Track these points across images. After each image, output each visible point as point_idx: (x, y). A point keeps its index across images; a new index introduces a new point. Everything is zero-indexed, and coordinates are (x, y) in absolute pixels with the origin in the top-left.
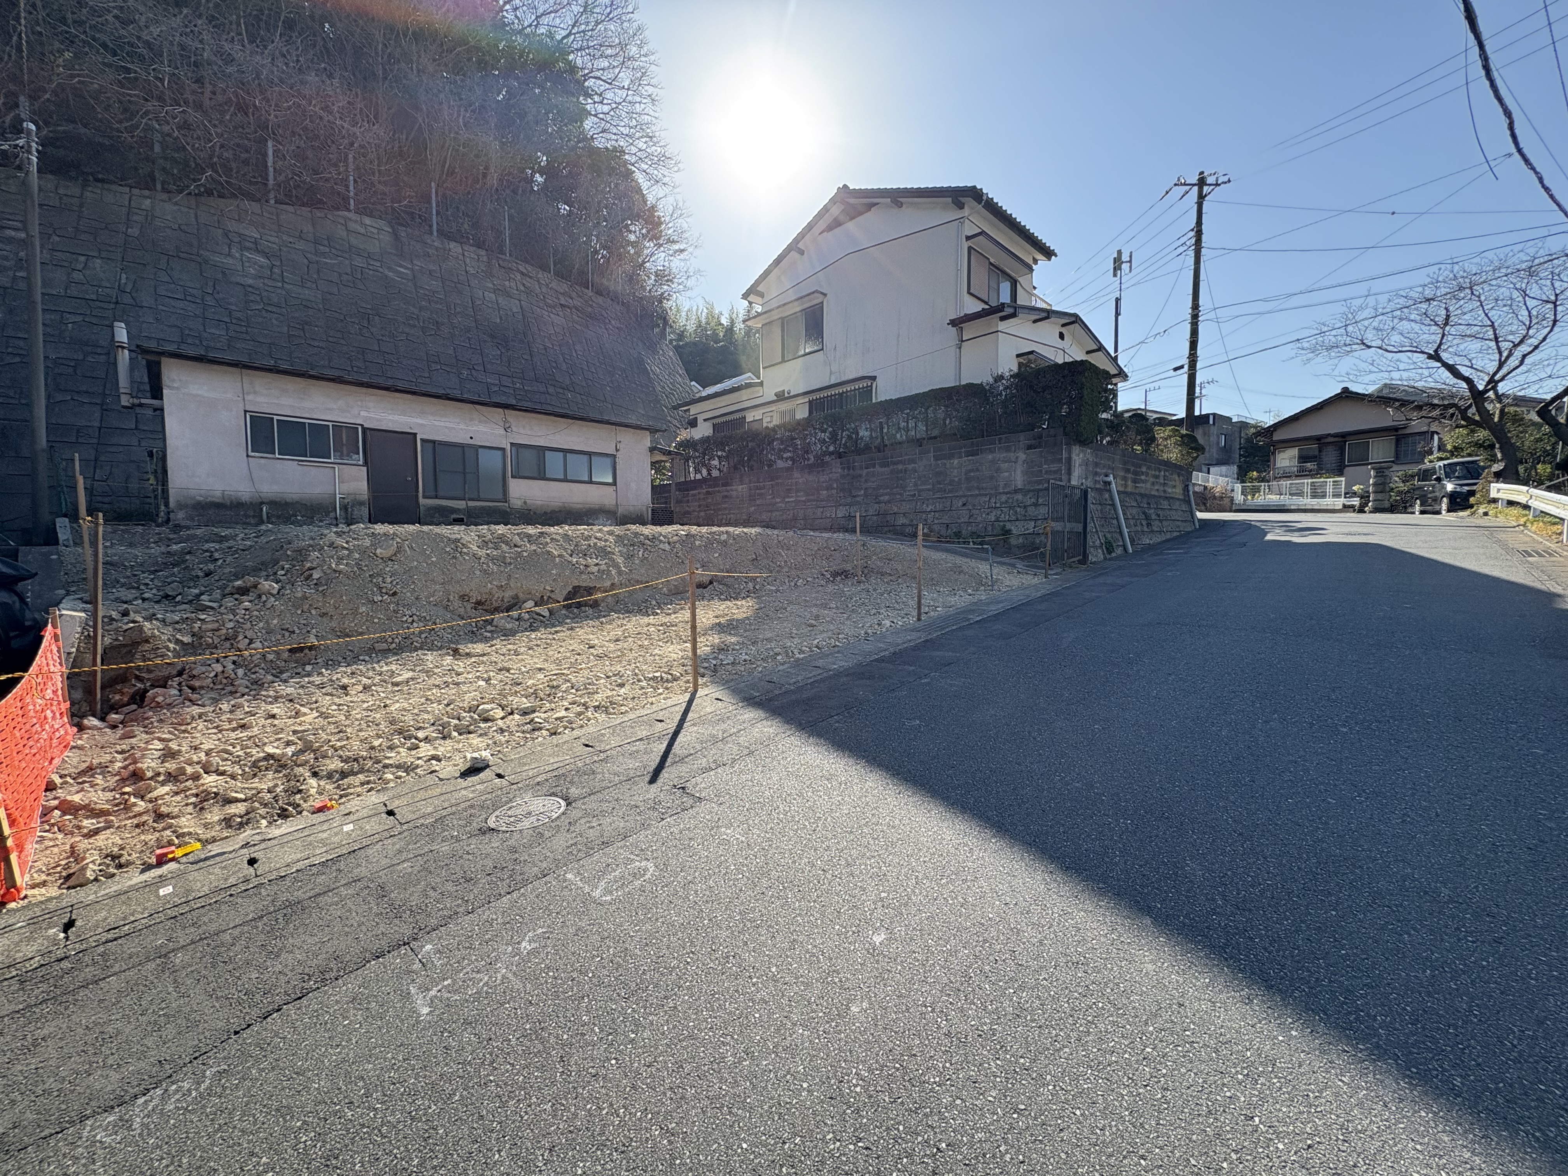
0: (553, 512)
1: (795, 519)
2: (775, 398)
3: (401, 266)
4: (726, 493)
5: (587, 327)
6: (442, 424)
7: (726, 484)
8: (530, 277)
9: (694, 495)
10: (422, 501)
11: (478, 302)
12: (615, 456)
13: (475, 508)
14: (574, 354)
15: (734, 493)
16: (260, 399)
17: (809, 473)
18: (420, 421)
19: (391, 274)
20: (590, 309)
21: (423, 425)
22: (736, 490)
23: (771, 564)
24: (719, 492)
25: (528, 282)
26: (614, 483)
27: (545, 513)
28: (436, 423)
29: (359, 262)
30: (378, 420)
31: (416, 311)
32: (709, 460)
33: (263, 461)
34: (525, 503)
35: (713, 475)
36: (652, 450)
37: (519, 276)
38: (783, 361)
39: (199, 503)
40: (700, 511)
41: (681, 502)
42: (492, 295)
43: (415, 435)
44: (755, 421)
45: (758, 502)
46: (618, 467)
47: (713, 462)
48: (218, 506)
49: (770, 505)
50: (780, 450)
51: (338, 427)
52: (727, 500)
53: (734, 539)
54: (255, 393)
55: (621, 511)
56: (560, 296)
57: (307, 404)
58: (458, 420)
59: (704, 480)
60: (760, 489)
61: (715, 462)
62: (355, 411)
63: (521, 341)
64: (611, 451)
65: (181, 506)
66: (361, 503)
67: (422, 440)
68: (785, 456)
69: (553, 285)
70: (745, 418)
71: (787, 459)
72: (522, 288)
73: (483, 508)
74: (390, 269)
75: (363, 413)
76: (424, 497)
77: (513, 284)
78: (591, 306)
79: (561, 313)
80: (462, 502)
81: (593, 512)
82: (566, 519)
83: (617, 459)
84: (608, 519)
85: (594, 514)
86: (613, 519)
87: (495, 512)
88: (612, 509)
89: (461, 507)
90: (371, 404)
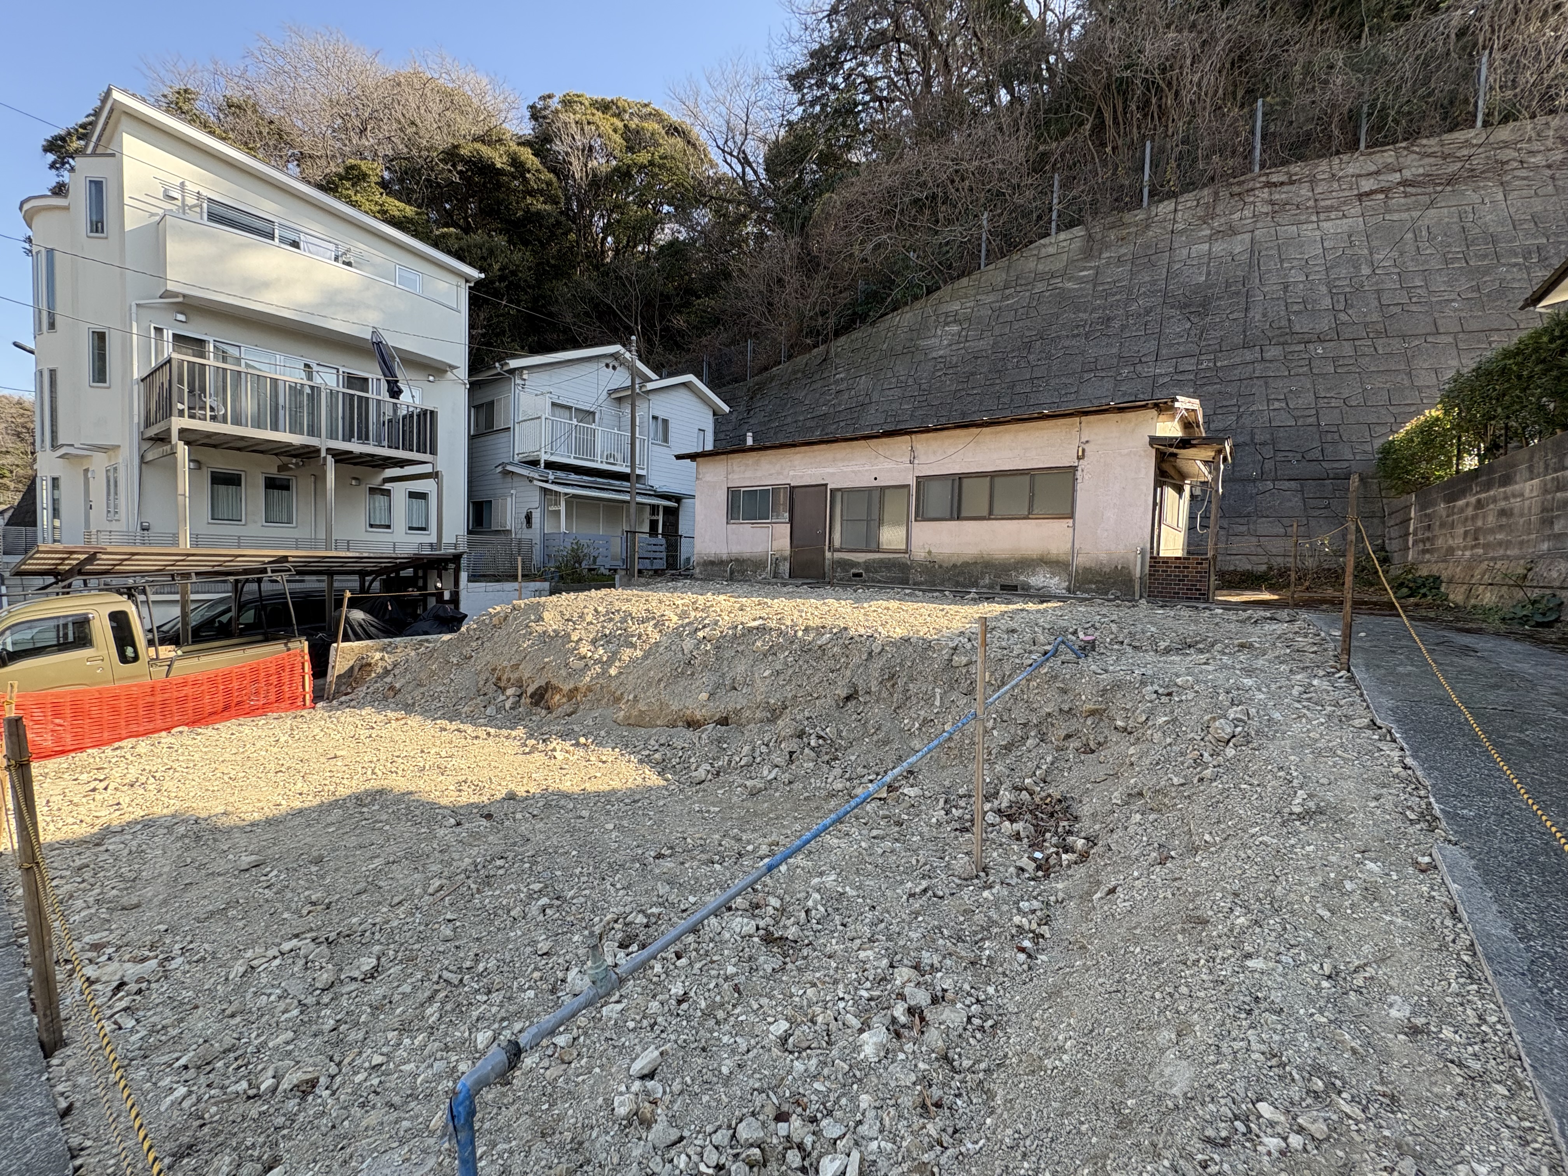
0: (966, 564)
3: (1085, 269)
6: (849, 469)
8: (1294, 182)
10: (828, 555)
11: (1177, 266)
12: (1073, 470)
13: (874, 560)
16: (735, 476)
18: (831, 470)
21: (833, 474)
25: (1283, 194)
26: (1071, 515)
27: (955, 566)
28: (845, 469)
29: (1040, 287)
30: (802, 477)
31: (1085, 316)
33: (735, 526)
34: (930, 552)
37: (1264, 193)
39: (705, 562)
42: (1206, 247)
43: (826, 485)
46: (1076, 488)
48: (713, 564)
51: (776, 490)
54: (733, 472)
55: (1080, 561)
58: (865, 462)
62: (788, 472)
64: (1067, 460)
66: (785, 559)
67: (831, 490)
73: (881, 561)
74: (1070, 279)
75: (791, 473)
76: (830, 550)
80: (863, 555)
81: (1027, 564)
82: (983, 574)
83: (1079, 474)
84: (1053, 574)
85: (1029, 566)
86: (1065, 576)
87: (894, 565)
88: (1062, 558)
89: (861, 560)
90: (796, 463)
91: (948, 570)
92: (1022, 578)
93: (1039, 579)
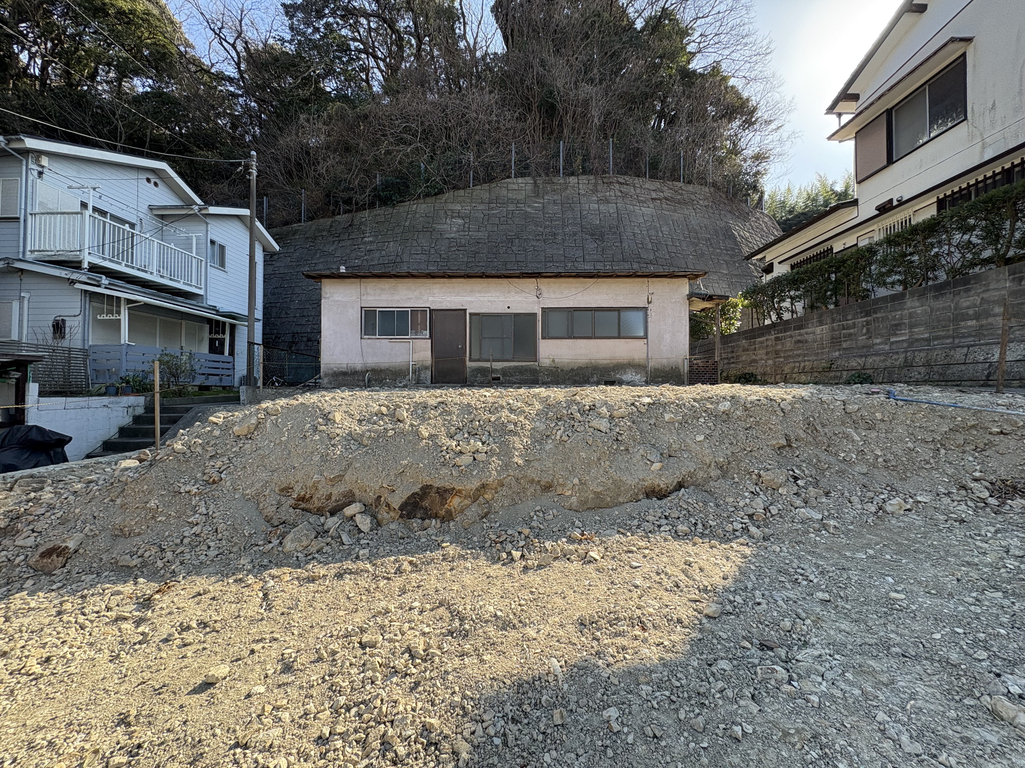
0: (580, 368)
1: (908, 365)
2: (877, 212)
3: (536, 202)
4: (799, 338)
5: (675, 211)
6: (486, 299)
7: (800, 327)
8: (627, 185)
9: (762, 342)
10: (469, 364)
11: (585, 213)
12: (646, 309)
13: (510, 368)
14: (660, 235)
15: (810, 337)
16: (370, 298)
17: (936, 298)
18: (468, 299)
19: (529, 210)
20: (679, 197)
21: (472, 302)
22: (814, 333)
23: (823, 456)
24: (791, 336)
25: (624, 189)
26: (646, 337)
27: (572, 370)
28: (481, 299)
29: (511, 207)
30: (441, 302)
31: (541, 230)
32: (779, 303)
33: (369, 341)
34: (553, 361)
35: (785, 318)
36: (690, 296)
37: (617, 186)
38: (890, 161)
39: (335, 372)
40: (768, 359)
41: (747, 350)
42: (596, 206)
43: (465, 310)
44: (845, 249)
45: (844, 345)
46: (649, 320)
47: (783, 304)
48: (344, 374)
49: (864, 347)
50: (882, 275)
51: (415, 312)
52: (801, 345)
53: (746, 409)
54: (367, 294)
55: (652, 364)
56: (652, 193)
57: (396, 297)
58: (498, 294)
59: (773, 325)
60: (848, 328)
61: (787, 304)
62: (425, 298)
63: (615, 233)
64: (642, 303)
65: (326, 375)
66: (426, 368)
67: (471, 314)
68: (889, 280)
69: (647, 186)
70: (832, 249)
71: (893, 283)
72: (620, 194)
73: (516, 368)
74: (529, 206)
75: (431, 299)
76: (471, 360)
77: (612, 193)
78: (681, 194)
79: (651, 206)
80: (500, 363)
81: (621, 367)
82: (592, 374)
83: (649, 312)
84: (637, 373)
85: (622, 368)
86: (643, 373)
87: (526, 370)
88: (642, 362)
89: (498, 368)
90: (436, 291)
91: (567, 372)
92: (618, 376)
93: (627, 377)
